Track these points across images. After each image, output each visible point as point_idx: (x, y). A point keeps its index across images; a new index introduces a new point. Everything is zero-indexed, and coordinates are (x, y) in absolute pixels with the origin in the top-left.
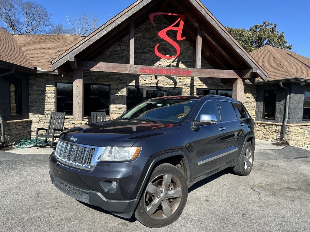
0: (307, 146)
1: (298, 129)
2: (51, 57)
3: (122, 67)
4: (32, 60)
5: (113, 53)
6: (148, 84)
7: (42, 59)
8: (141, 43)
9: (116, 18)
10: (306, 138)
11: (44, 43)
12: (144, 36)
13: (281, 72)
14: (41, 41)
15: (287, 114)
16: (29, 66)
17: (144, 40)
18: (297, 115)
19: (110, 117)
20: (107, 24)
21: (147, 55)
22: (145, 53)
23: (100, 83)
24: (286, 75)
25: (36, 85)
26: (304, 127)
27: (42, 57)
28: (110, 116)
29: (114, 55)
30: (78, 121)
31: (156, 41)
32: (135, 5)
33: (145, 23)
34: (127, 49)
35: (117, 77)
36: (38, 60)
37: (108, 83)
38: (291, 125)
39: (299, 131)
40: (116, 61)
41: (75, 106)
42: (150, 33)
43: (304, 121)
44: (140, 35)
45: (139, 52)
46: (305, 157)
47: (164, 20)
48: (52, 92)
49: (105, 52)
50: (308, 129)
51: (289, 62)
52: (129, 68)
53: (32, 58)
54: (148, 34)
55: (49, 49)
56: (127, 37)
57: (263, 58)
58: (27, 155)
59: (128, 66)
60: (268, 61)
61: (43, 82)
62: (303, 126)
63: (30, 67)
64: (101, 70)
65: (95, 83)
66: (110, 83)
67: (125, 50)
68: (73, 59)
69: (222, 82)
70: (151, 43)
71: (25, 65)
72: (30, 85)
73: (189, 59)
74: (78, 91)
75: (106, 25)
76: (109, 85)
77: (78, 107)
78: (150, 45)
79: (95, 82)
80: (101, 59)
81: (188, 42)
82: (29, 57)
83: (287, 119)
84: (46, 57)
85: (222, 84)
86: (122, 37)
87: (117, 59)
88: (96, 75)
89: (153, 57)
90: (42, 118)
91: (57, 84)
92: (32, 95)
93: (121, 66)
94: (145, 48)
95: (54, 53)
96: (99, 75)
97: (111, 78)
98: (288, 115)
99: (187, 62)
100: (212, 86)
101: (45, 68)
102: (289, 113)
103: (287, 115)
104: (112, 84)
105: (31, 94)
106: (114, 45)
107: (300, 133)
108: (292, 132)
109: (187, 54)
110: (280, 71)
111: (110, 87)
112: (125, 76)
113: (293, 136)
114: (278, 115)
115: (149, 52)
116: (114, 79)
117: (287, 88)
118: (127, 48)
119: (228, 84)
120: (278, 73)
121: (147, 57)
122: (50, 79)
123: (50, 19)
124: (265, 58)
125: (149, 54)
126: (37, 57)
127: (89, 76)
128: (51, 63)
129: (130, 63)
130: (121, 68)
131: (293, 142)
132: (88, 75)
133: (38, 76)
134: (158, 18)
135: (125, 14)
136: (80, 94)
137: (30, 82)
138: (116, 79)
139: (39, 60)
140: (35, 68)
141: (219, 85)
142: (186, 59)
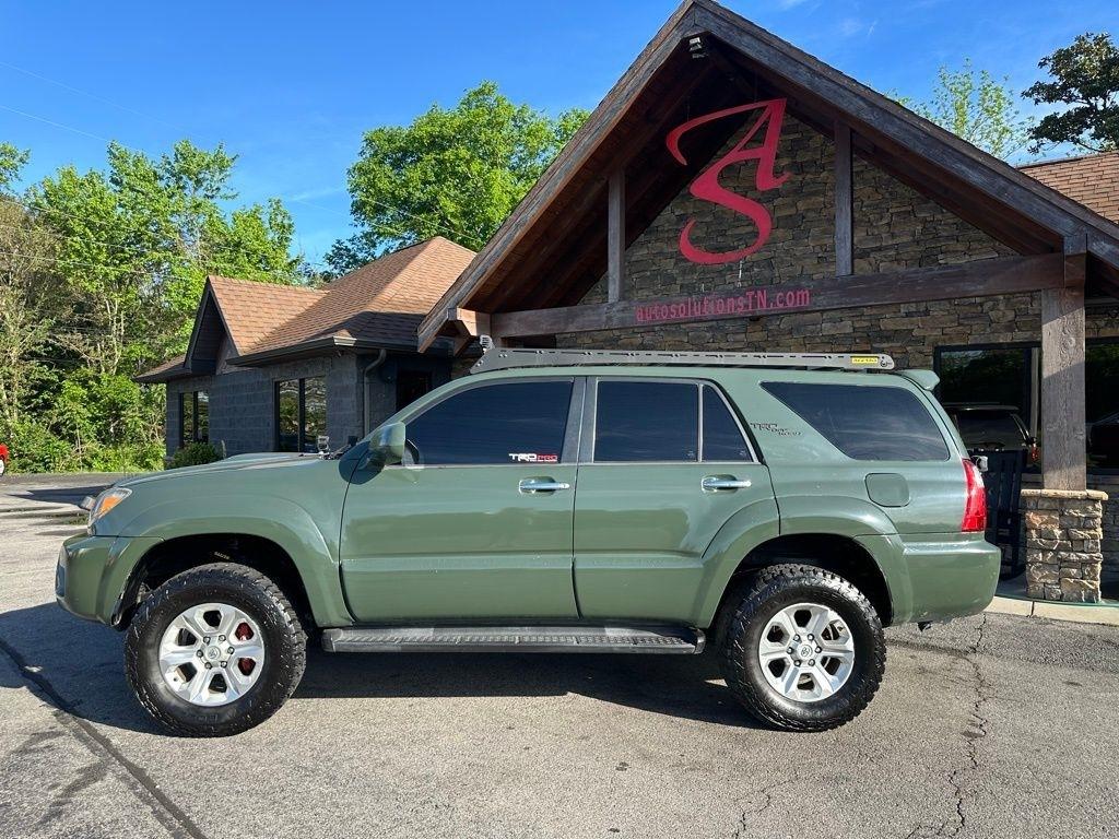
3: (589, 315)
33: (719, 153)
40: (635, 292)
59: (603, 307)
73: (893, 236)
78: (738, 220)
81: (883, 174)
94: (723, 234)
99: (886, 248)
112: (662, 333)
118: (665, 246)
125: (735, 248)
128: (417, 331)
129: (610, 299)
142: (878, 237)
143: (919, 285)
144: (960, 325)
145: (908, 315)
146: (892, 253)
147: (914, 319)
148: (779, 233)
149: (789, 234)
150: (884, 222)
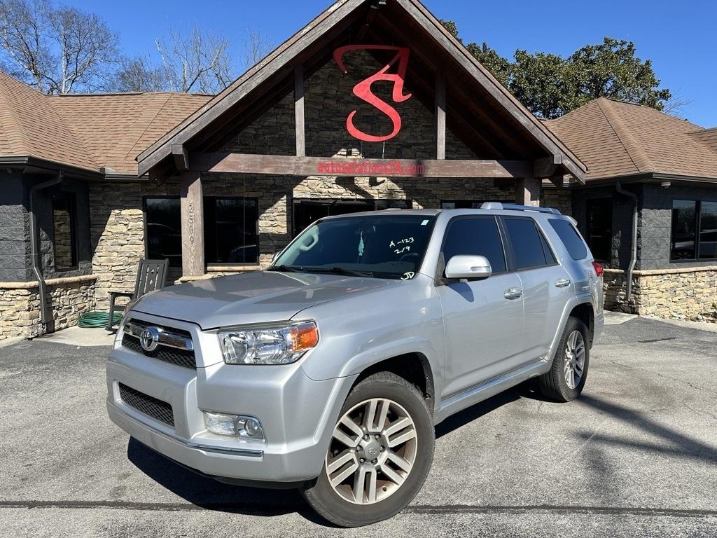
0: (679, 316)
1: (659, 280)
2: (131, 143)
3: (280, 163)
4: (93, 151)
5: (260, 132)
6: (338, 194)
7: (115, 149)
8: (321, 107)
9: (264, 63)
10: (677, 300)
11: (115, 112)
12: (325, 93)
13: (621, 161)
14: (110, 108)
15: (635, 249)
16: (89, 165)
17: (326, 101)
18: (658, 251)
19: (258, 267)
20: (247, 76)
21: (334, 133)
22: (328, 129)
23: (236, 195)
24: (631, 166)
25: (104, 205)
26: (674, 276)
27: (115, 145)
28: (259, 265)
29: (264, 134)
30: (193, 276)
31: (352, 103)
32: (302, 34)
33: (326, 65)
34: (290, 123)
35: (271, 182)
36: (105, 151)
37: (253, 195)
38: (643, 272)
39: (663, 286)
40: (267, 147)
41: (186, 246)
42: (338, 85)
43: (675, 265)
44: (318, 90)
45: (316, 126)
46: (667, 339)
47: (367, 58)
48: (137, 216)
49: (245, 130)
50: (682, 280)
51: (643, 136)
52: (295, 163)
53: (94, 148)
54: (334, 88)
55: (127, 126)
56: (290, 96)
57: (589, 127)
58: (95, 347)
59: (292, 159)
60: (597, 136)
61: (118, 197)
62: (670, 275)
63: (91, 168)
64: (237, 169)
65: (225, 196)
66: (257, 196)
67: (286, 124)
68: (180, 151)
69: (495, 186)
70: (342, 108)
71: (81, 163)
72: (91, 204)
73: (424, 138)
74: (192, 214)
75: (243, 79)
76: (256, 199)
77: (193, 248)
79: (226, 193)
80: (236, 144)
81: (419, 102)
82: (87, 145)
83: (635, 261)
84: (122, 143)
85: (496, 190)
86: (279, 98)
87: (269, 144)
88: (228, 178)
89: (345, 137)
90: (118, 273)
91: (148, 200)
92: (97, 226)
93: (278, 160)
95: (138, 135)
96: (233, 179)
97: (260, 183)
98: (637, 252)
99: (419, 144)
100: (474, 194)
101: (122, 168)
102: (639, 249)
103: (635, 252)
104: (261, 198)
105: (95, 223)
106: (263, 115)
107: (664, 290)
108: (645, 288)
109: (418, 127)
110: (619, 158)
111: (257, 203)
113: (650, 295)
114: (617, 251)
115: (337, 127)
116: (265, 186)
117: (633, 195)
118: (290, 119)
119: (510, 190)
120: (613, 162)
121: (333, 137)
122: (132, 190)
123: (117, 47)
124: (593, 128)
125: (337, 130)
126: (103, 145)
127: (213, 181)
128: (136, 160)
129: (297, 152)
130: (279, 165)
131: (650, 310)
132: (211, 179)
133: (107, 184)
134: (354, 54)
135: (283, 54)
136: (195, 222)
137: (92, 197)
138: (268, 187)
139: (109, 151)
140: (103, 169)
141: (490, 191)
142: (416, 138)
143: (476, 169)
144: (453, 189)
145: (430, 182)
146: (424, 147)
147: (432, 185)
148: (364, 125)
149: (369, 127)
150: (420, 130)
